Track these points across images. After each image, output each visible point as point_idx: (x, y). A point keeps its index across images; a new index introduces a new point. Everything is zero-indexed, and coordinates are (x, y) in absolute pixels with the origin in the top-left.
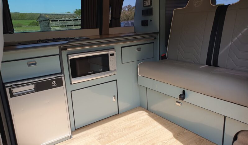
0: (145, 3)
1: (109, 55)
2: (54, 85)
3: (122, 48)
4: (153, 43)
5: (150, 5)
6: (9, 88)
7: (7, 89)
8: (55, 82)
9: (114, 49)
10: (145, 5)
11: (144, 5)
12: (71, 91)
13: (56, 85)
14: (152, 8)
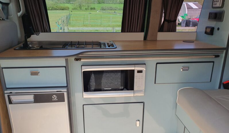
0: (215, 3)
1: (136, 72)
2: (54, 99)
3: (158, 65)
4: (213, 62)
5: (221, 6)
6: (8, 95)
7: (6, 95)
8: (55, 97)
9: (145, 64)
10: (215, 6)
11: (213, 6)
12: (83, 105)
13: (57, 100)
14: (223, 11)
